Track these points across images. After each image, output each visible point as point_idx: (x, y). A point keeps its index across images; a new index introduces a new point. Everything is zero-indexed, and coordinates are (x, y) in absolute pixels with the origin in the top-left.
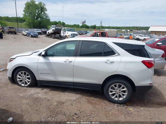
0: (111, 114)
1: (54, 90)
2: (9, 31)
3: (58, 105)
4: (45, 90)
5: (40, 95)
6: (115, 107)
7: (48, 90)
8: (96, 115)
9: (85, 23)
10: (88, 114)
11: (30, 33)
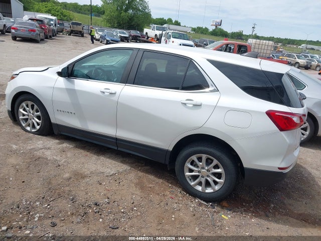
0: (173, 219)
1: (83, 148)
2: (72, 29)
3: (70, 178)
4: (66, 145)
5: (48, 154)
6: (193, 205)
7: (71, 146)
8: (139, 214)
9: (220, 25)
10: (124, 208)
11: (105, 35)
